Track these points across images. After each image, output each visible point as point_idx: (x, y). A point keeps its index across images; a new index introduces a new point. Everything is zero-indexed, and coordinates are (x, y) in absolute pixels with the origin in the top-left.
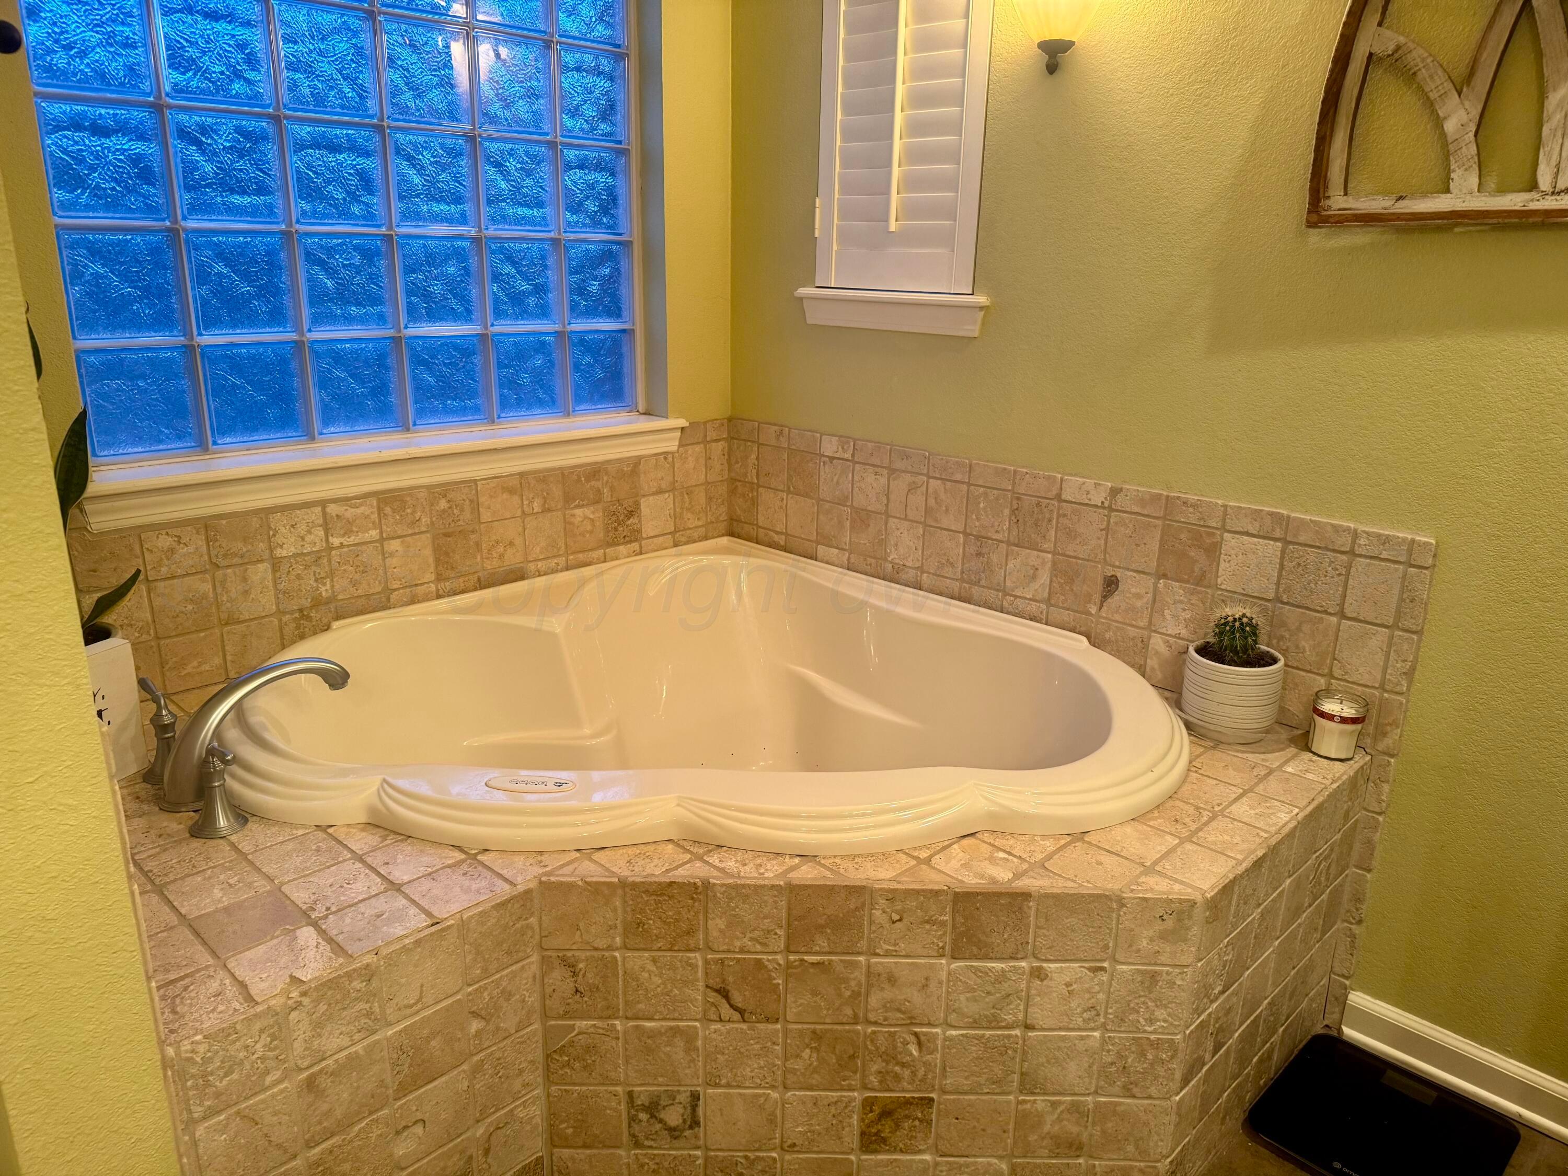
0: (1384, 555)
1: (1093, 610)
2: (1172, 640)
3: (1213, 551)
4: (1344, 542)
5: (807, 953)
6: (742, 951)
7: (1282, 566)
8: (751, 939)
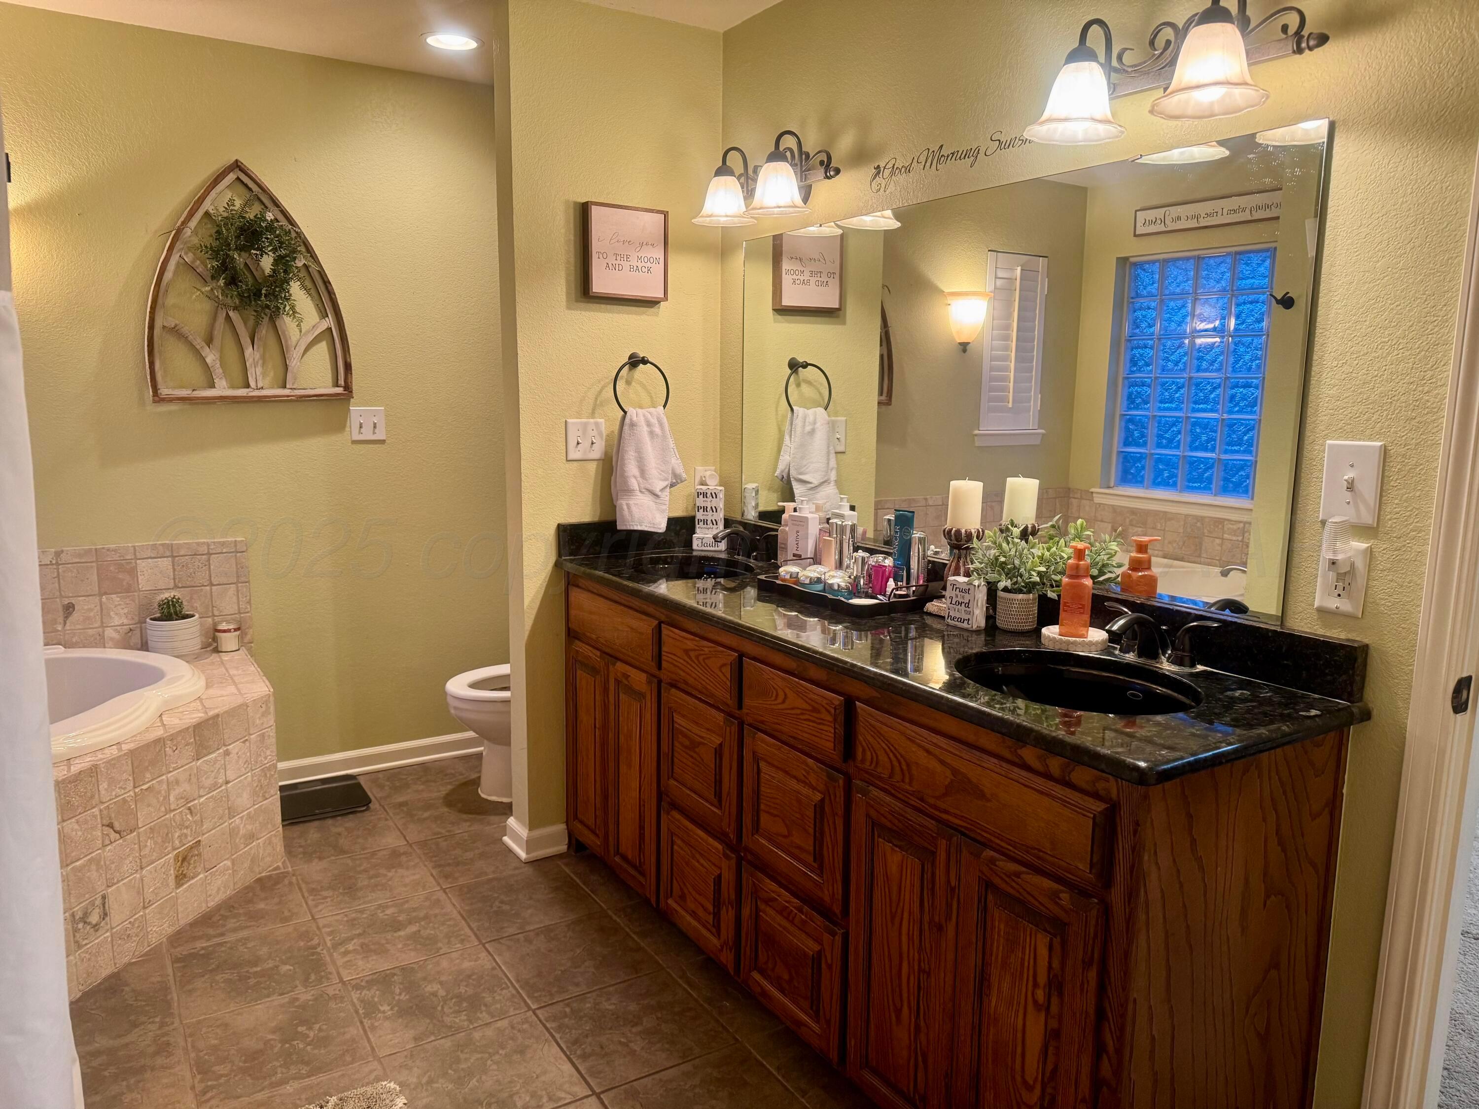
0: (224, 551)
1: (60, 628)
2: (118, 628)
3: (133, 572)
4: (204, 549)
5: (143, 784)
6: (116, 797)
7: (174, 570)
8: (120, 788)
